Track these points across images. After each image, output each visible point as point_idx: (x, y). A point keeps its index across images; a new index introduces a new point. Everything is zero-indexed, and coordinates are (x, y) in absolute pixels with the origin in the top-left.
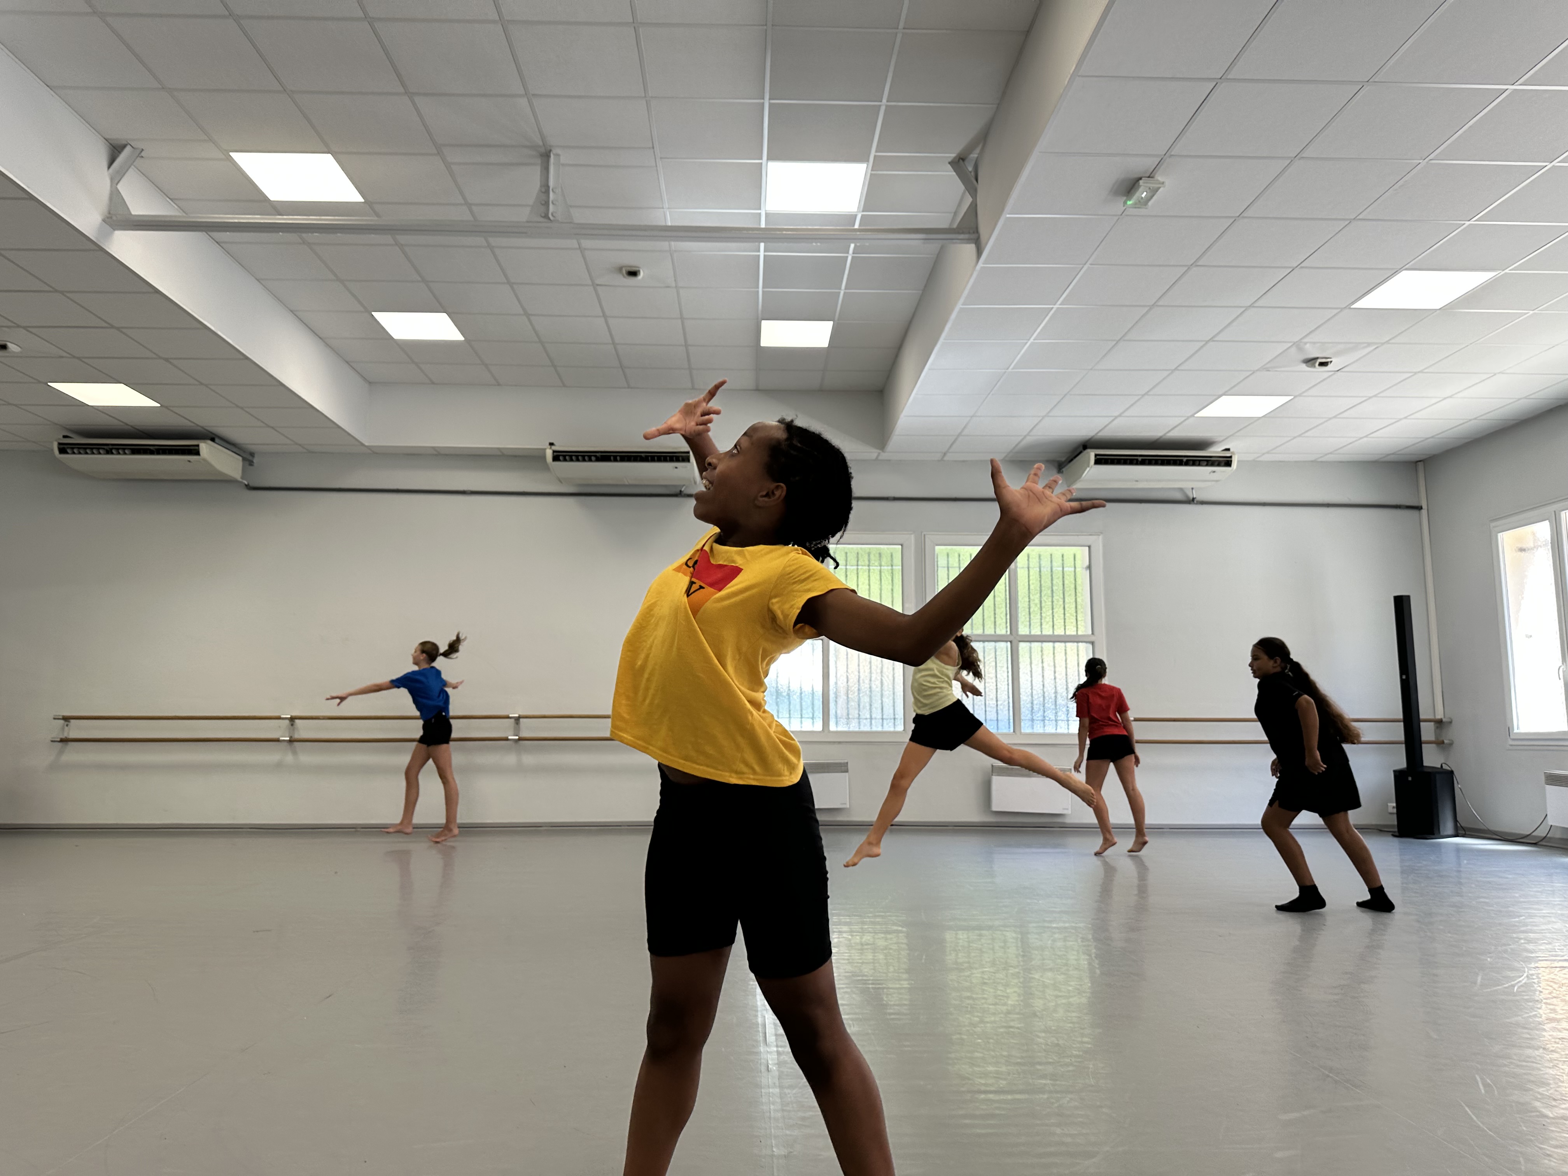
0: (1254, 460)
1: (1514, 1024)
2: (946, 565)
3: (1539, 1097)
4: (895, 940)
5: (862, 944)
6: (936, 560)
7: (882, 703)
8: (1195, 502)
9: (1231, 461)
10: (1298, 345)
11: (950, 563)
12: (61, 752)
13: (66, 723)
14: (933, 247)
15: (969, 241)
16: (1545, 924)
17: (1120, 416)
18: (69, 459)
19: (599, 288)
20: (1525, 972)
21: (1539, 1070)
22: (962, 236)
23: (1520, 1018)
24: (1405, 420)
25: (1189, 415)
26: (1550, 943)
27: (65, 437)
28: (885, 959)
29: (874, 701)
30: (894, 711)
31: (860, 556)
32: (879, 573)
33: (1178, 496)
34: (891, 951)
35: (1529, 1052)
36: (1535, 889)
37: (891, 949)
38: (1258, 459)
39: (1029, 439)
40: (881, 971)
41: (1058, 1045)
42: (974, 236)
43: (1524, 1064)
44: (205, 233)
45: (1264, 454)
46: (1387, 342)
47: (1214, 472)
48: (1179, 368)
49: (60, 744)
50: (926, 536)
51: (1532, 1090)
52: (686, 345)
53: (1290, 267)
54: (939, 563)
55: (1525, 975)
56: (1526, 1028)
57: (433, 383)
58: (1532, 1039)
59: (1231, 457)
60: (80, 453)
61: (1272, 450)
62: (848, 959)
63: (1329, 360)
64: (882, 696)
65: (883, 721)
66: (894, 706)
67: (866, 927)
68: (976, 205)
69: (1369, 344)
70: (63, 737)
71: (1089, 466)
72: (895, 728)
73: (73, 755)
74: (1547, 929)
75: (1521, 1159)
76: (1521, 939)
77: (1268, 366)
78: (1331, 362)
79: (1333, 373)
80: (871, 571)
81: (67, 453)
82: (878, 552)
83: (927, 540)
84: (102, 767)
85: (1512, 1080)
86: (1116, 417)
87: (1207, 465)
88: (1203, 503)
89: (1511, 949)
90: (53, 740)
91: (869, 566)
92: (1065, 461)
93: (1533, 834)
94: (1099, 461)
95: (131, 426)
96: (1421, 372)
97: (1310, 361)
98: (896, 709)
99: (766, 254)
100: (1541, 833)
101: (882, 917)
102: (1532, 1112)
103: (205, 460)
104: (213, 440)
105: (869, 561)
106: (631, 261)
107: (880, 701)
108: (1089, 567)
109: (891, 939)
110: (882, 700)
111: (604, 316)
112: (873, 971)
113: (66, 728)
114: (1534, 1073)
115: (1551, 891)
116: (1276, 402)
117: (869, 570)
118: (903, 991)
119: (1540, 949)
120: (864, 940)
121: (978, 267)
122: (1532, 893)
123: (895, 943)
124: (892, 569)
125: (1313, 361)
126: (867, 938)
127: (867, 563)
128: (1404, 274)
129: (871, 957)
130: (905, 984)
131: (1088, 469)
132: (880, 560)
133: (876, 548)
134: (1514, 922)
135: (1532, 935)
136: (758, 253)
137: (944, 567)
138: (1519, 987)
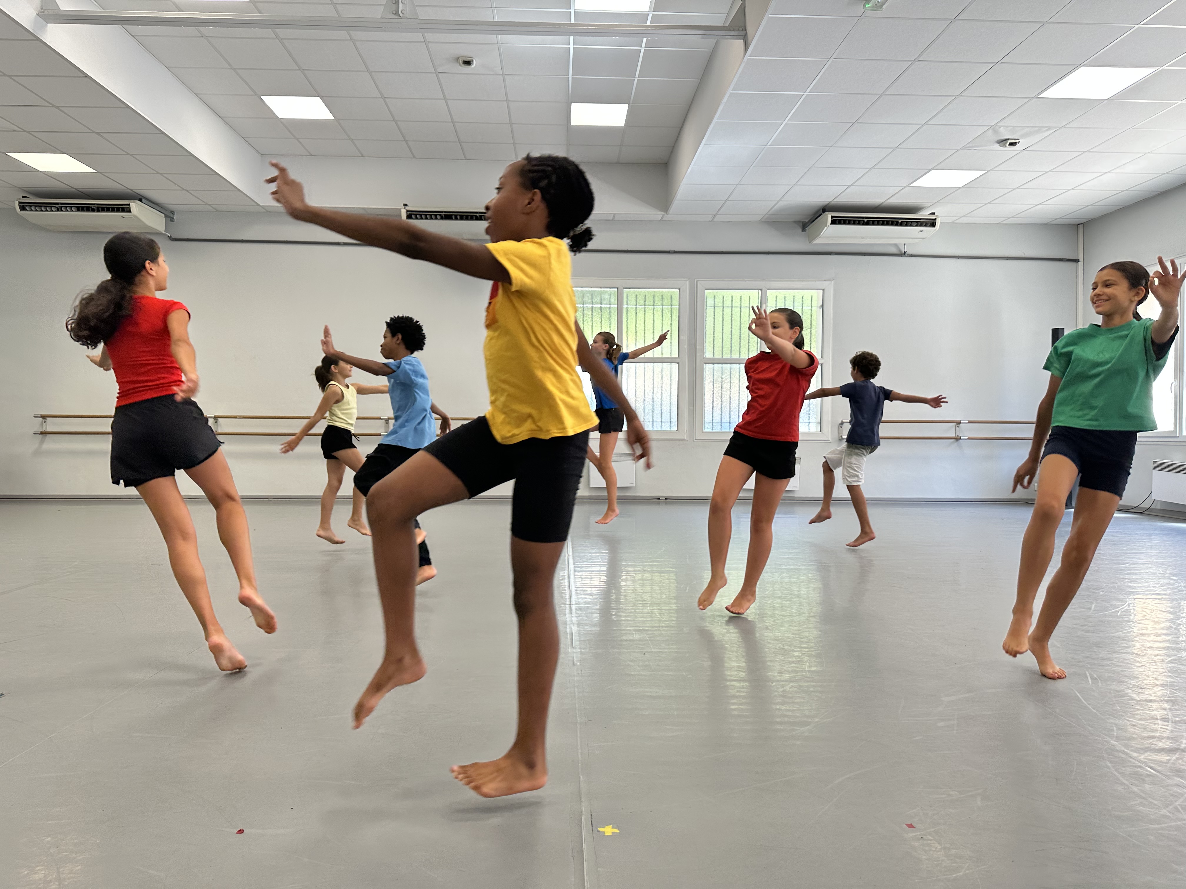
0: (953, 223)
1: (1116, 637)
2: (713, 305)
3: (1131, 686)
4: (667, 577)
5: (643, 580)
6: (705, 301)
7: (661, 410)
8: (906, 255)
9: (935, 222)
10: (994, 129)
11: (716, 303)
12: (42, 442)
13: (44, 420)
14: (710, 42)
15: (738, 37)
16: (1144, 569)
17: (852, 185)
18: (30, 215)
19: (440, 75)
20: (1127, 602)
21: (1132, 668)
22: (733, 33)
23: (1121, 633)
24: (1072, 191)
25: (905, 185)
26: (1147, 582)
27: (23, 197)
28: (660, 590)
29: (655, 409)
30: (670, 416)
31: (647, 297)
32: (661, 311)
33: (894, 250)
34: (664, 585)
35: (1125, 656)
36: (1138, 545)
37: (664, 583)
38: (955, 222)
39: (782, 204)
40: (656, 598)
41: (783, 649)
42: (742, 33)
43: (1122, 664)
44: (120, 26)
45: (961, 217)
46: (1064, 127)
47: (922, 231)
48: (899, 147)
49: (41, 436)
50: (698, 282)
51: (1126, 682)
52: (511, 123)
53: (993, 63)
54: (707, 303)
55: (1127, 604)
56: (1125, 640)
57: (311, 155)
58: (1128, 647)
59: (935, 219)
60: (36, 210)
61: (967, 214)
62: (633, 590)
63: (1017, 141)
64: (661, 405)
65: (662, 424)
66: (670, 413)
67: (646, 568)
68: (745, 7)
69: (1049, 128)
70: (43, 431)
71: (826, 226)
72: (670, 428)
73: (51, 444)
74: (1145, 572)
75: (1115, 728)
76: (1126, 579)
77: (970, 145)
78: (1019, 142)
79: (1019, 152)
80: (655, 309)
81: (27, 210)
82: (661, 294)
83: (698, 284)
84: (74, 453)
85: (1112, 675)
86: (849, 186)
87: (917, 226)
88: (912, 256)
89: (1118, 586)
90: (35, 432)
91: (654, 305)
92: (808, 221)
93: (1140, 506)
94: (833, 222)
95: (75, 189)
96: (1089, 151)
97: (1002, 142)
98: (672, 414)
99: (575, 46)
100: (1146, 505)
101: (658, 561)
102: (1125, 696)
103: (135, 216)
104: (141, 200)
105: (654, 302)
106: (466, 52)
107: (660, 409)
108: (823, 306)
109: (664, 576)
110: (661, 408)
111: (445, 98)
112: (651, 598)
113: (44, 424)
114: (1129, 670)
115: (1150, 546)
116: (974, 174)
117: (654, 309)
118: (672, 611)
119: (1139, 586)
120: (644, 577)
121: (745, 60)
122: (1136, 547)
123: (667, 579)
124: (671, 308)
125: (1006, 141)
126: (647, 576)
127: (652, 302)
128: (1083, 69)
129: (650, 589)
130: (674, 607)
131: (826, 228)
132: (662, 300)
133: (659, 291)
134: (1121, 567)
135: (1134, 577)
136: (569, 46)
137: (712, 307)
138: (1122, 612)
